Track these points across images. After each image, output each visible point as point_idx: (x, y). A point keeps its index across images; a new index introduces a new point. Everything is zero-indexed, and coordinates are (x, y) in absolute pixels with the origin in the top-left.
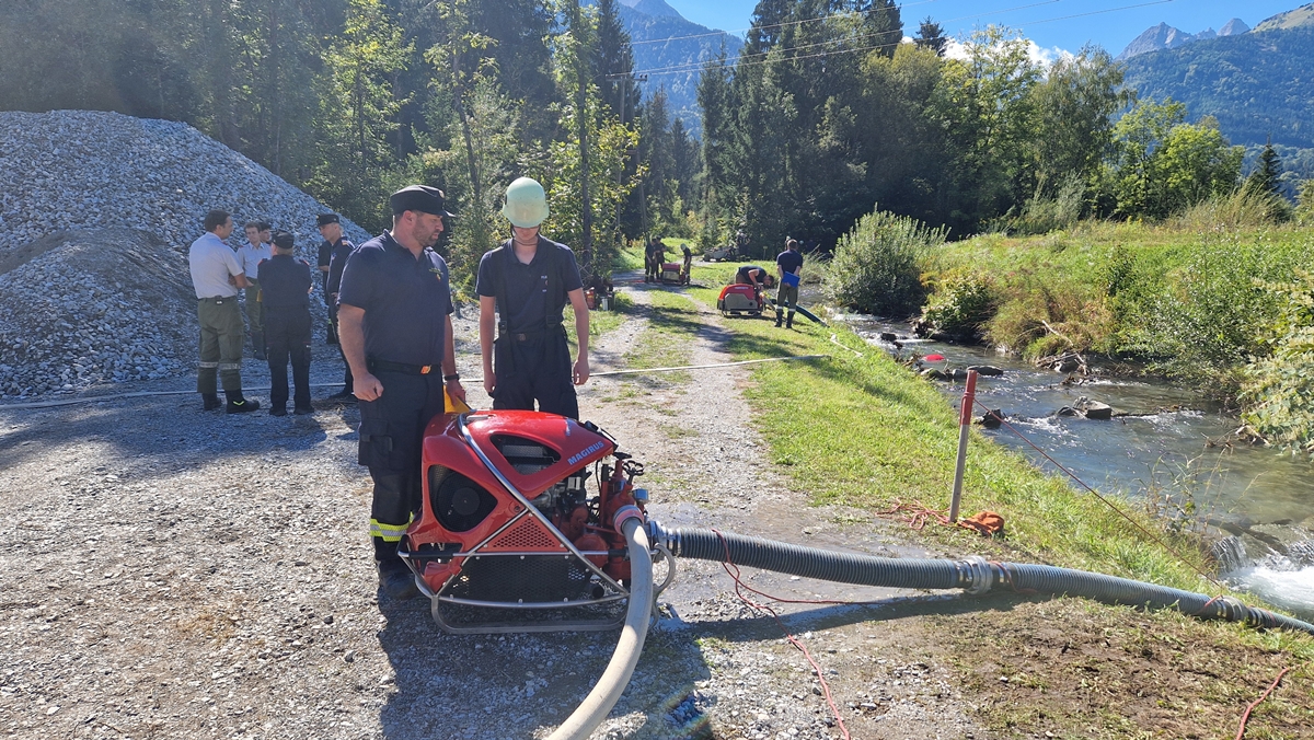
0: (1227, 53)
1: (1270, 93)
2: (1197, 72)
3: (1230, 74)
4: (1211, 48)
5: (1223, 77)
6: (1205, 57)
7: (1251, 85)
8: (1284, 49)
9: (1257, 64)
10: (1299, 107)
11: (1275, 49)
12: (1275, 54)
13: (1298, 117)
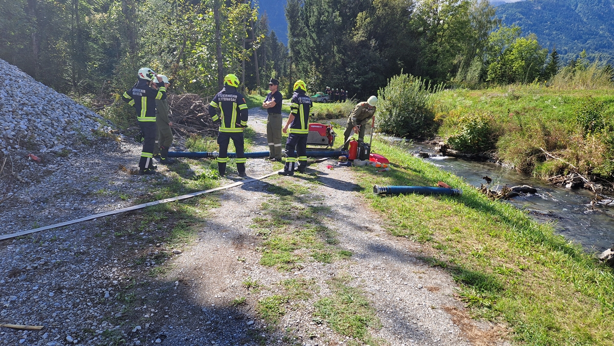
0: (519, 10)
1: (537, 28)
2: (506, 18)
3: (520, 19)
4: (512, 7)
5: (518, 20)
6: (510, 11)
7: (530, 25)
8: (544, 8)
9: (532, 15)
10: (549, 35)
11: (540, 8)
12: (539, 11)
13: (549, 40)
